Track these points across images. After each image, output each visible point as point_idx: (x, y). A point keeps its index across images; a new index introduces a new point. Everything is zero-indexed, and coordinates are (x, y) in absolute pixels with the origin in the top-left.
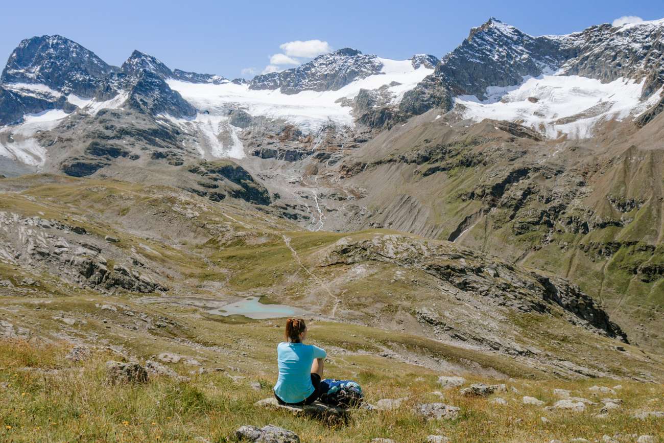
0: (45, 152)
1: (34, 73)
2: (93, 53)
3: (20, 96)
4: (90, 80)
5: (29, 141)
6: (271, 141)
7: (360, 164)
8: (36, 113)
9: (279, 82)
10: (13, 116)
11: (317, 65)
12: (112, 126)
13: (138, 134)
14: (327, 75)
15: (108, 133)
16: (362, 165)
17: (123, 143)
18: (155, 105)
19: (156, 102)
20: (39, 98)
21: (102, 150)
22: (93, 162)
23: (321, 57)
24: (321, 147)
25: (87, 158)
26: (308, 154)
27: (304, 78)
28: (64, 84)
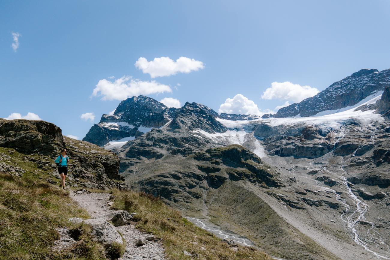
1: (120, 116)
3: (109, 130)
4: (153, 115)
6: (290, 142)
8: (118, 140)
9: (298, 110)
10: (102, 142)
11: (332, 90)
12: (153, 137)
13: (171, 141)
14: (342, 95)
15: (149, 142)
19: (194, 122)
22: (126, 162)
23: (336, 83)
24: (344, 140)
26: (331, 148)
27: (321, 102)
28: (137, 120)
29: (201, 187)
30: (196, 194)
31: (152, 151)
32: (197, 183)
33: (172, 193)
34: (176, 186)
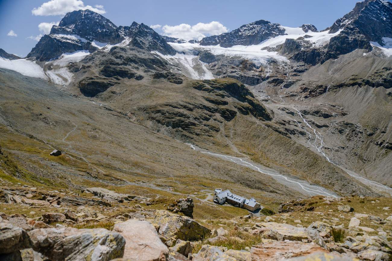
0: (72, 76)
1: (71, 28)
2: (109, 20)
3: (61, 42)
4: (106, 31)
5: (63, 69)
6: (234, 70)
7: (321, 86)
8: (71, 52)
9: (218, 41)
10: (56, 54)
11: (242, 30)
12: (121, 56)
13: (140, 62)
14: (249, 35)
15: (118, 61)
16: (324, 87)
17: (130, 68)
18: (150, 45)
19: (150, 44)
20: (73, 43)
21: (113, 72)
22: (105, 81)
23: (244, 26)
24: (273, 74)
25: (100, 78)
26: (264, 79)
27: (235, 38)
28: (90, 35)
29: (215, 120)
30: (214, 127)
31: (129, 72)
32: (210, 116)
33: (190, 126)
34: (191, 119)
